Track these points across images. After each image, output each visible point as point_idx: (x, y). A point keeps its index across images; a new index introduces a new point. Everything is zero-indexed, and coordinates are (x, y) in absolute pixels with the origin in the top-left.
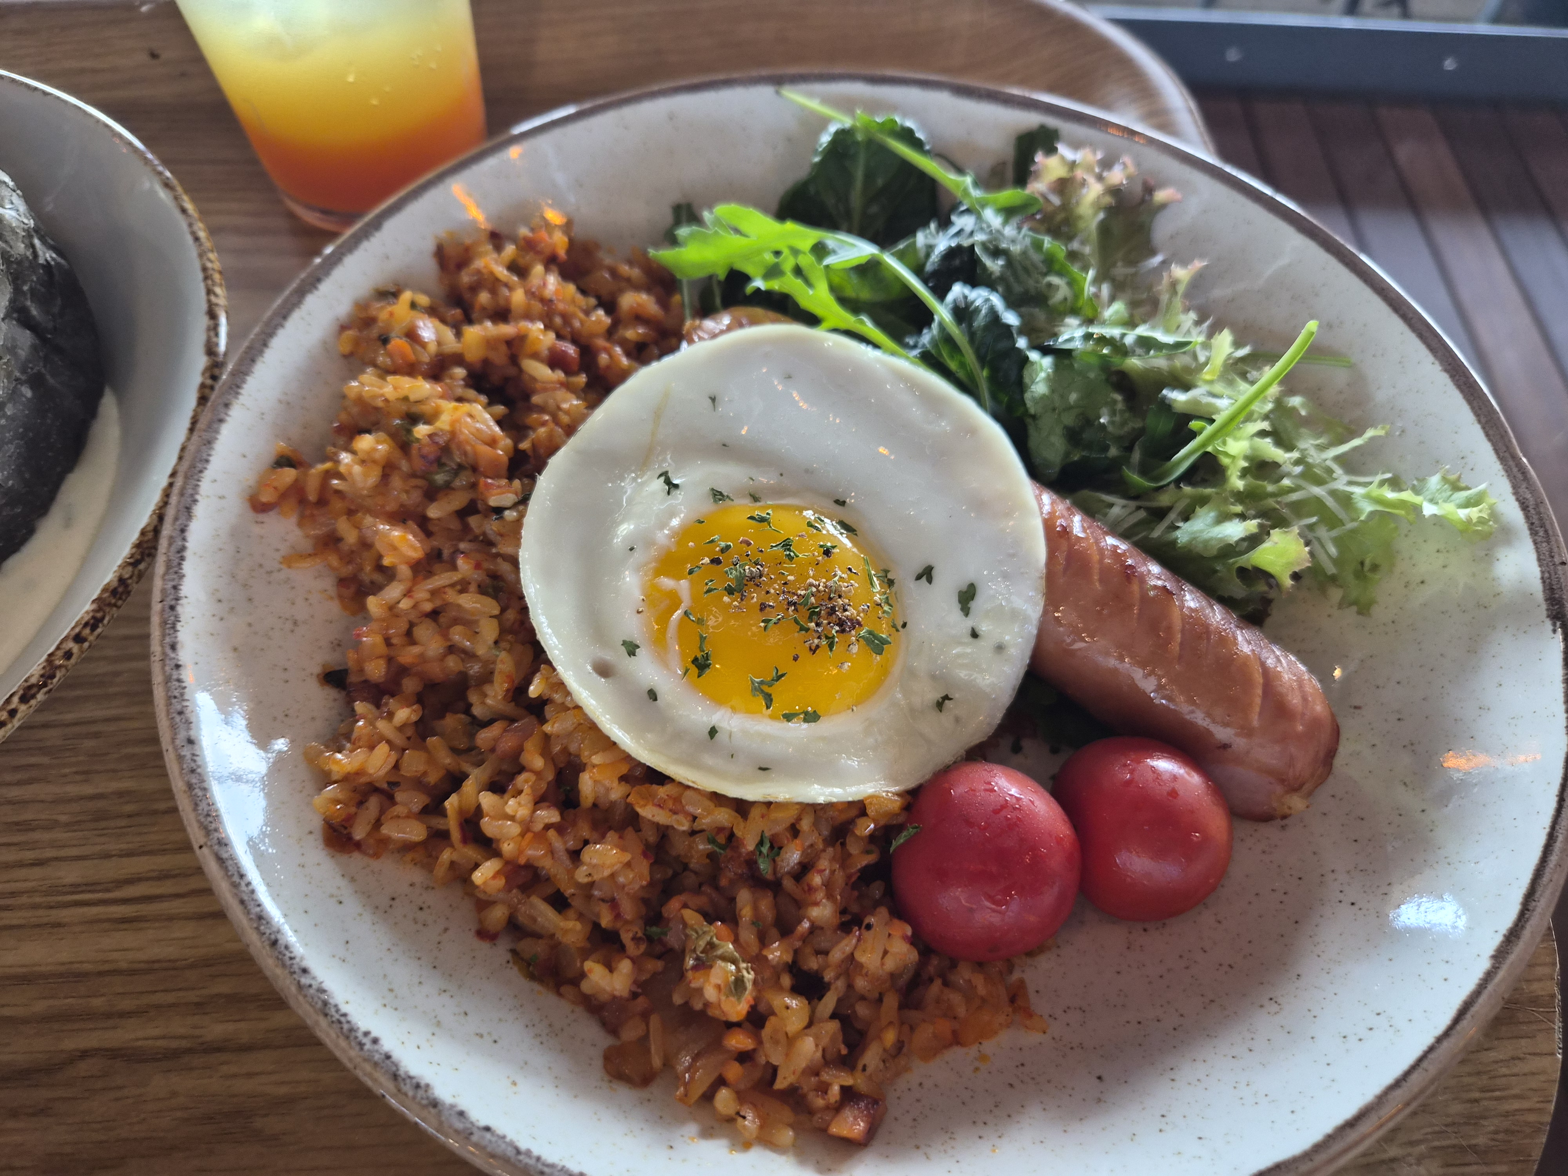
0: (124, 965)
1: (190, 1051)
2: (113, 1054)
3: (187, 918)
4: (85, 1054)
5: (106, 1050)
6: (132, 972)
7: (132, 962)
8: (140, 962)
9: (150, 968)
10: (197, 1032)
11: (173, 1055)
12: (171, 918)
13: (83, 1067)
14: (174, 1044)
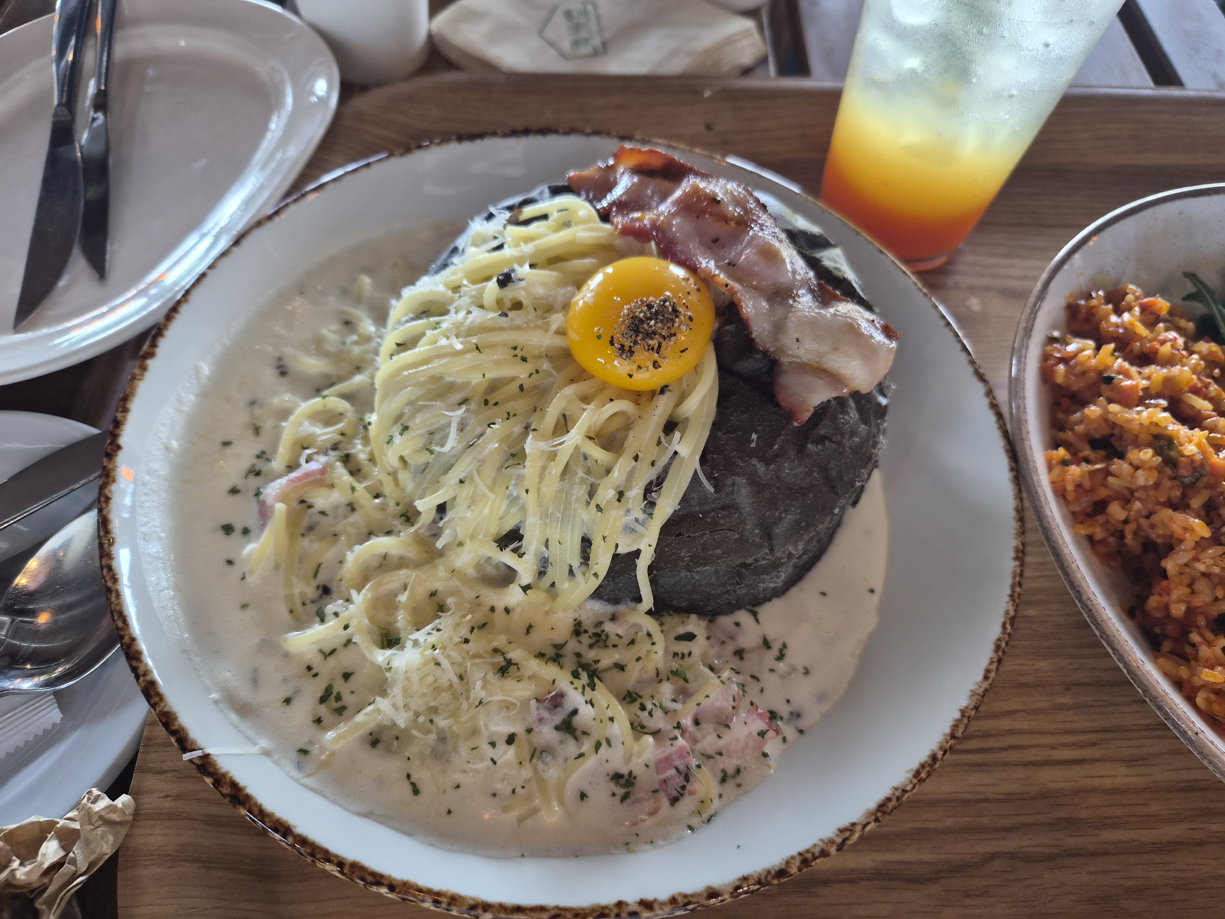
0: (991, 796)
1: (1059, 855)
2: (1012, 856)
3: (1017, 765)
4: (993, 856)
5: (1006, 854)
6: (999, 801)
7: (993, 794)
8: (999, 794)
9: (1007, 799)
10: (1060, 843)
11: (1050, 858)
12: (1006, 764)
13: (997, 865)
14: (1047, 850)
